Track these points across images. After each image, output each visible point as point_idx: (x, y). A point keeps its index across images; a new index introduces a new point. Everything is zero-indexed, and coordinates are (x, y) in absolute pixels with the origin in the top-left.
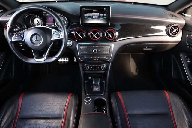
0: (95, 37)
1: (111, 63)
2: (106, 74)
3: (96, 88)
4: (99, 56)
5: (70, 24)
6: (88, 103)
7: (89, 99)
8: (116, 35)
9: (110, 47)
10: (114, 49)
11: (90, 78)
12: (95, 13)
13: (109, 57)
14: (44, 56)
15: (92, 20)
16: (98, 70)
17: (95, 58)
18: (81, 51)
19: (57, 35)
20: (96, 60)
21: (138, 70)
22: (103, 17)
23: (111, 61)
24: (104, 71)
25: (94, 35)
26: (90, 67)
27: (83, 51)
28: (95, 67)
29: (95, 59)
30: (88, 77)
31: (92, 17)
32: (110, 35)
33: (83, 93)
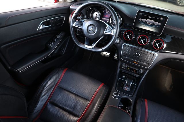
0: (142, 42)
1: (148, 71)
2: (140, 79)
3: (127, 88)
4: (140, 61)
5: (123, 24)
6: (115, 97)
8: (163, 46)
9: (153, 56)
10: (156, 59)
11: (124, 77)
12: (150, 21)
13: (148, 65)
14: (93, 45)
15: (144, 26)
16: (134, 72)
17: (135, 61)
18: (125, 51)
19: (110, 31)
20: (136, 63)
22: (157, 26)
23: (149, 69)
24: (139, 76)
25: (142, 40)
26: (127, 67)
27: (127, 51)
28: (132, 69)
29: (134, 62)
30: (123, 75)
31: (145, 23)
32: (157, 44)
33: (114, 88)
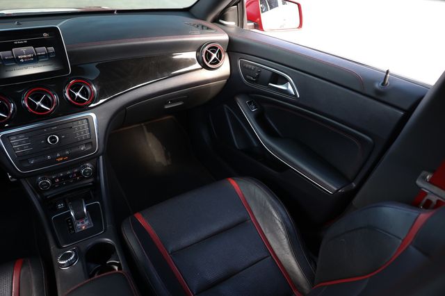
0: (42, 106)
1: (101, 157)
2: (96, 184)
3: (83, 223)
4: (68, 149)
6: (70, 264)
7: (70, 255)
8: (92, 92)
9: (88, 122)
10: (98, 124)
11: (60, 206)
12: (23, 49)
13: (92, 145)
15: (18, 67)
16: (76, 181)
17: (58, 155)
18: (15, 150)
20: (63, 160)
21: (169, 154)
22: (47, 55)
23: (100, 151)
24: (91, 180)
25: (38, 103)
26: (53, 181)
27: (22, 148)
28: (66, 177)
29: (58, 160)
30: (56, 205)
31: (17, 62)
32: (78, 94)
33: (53, 247)
